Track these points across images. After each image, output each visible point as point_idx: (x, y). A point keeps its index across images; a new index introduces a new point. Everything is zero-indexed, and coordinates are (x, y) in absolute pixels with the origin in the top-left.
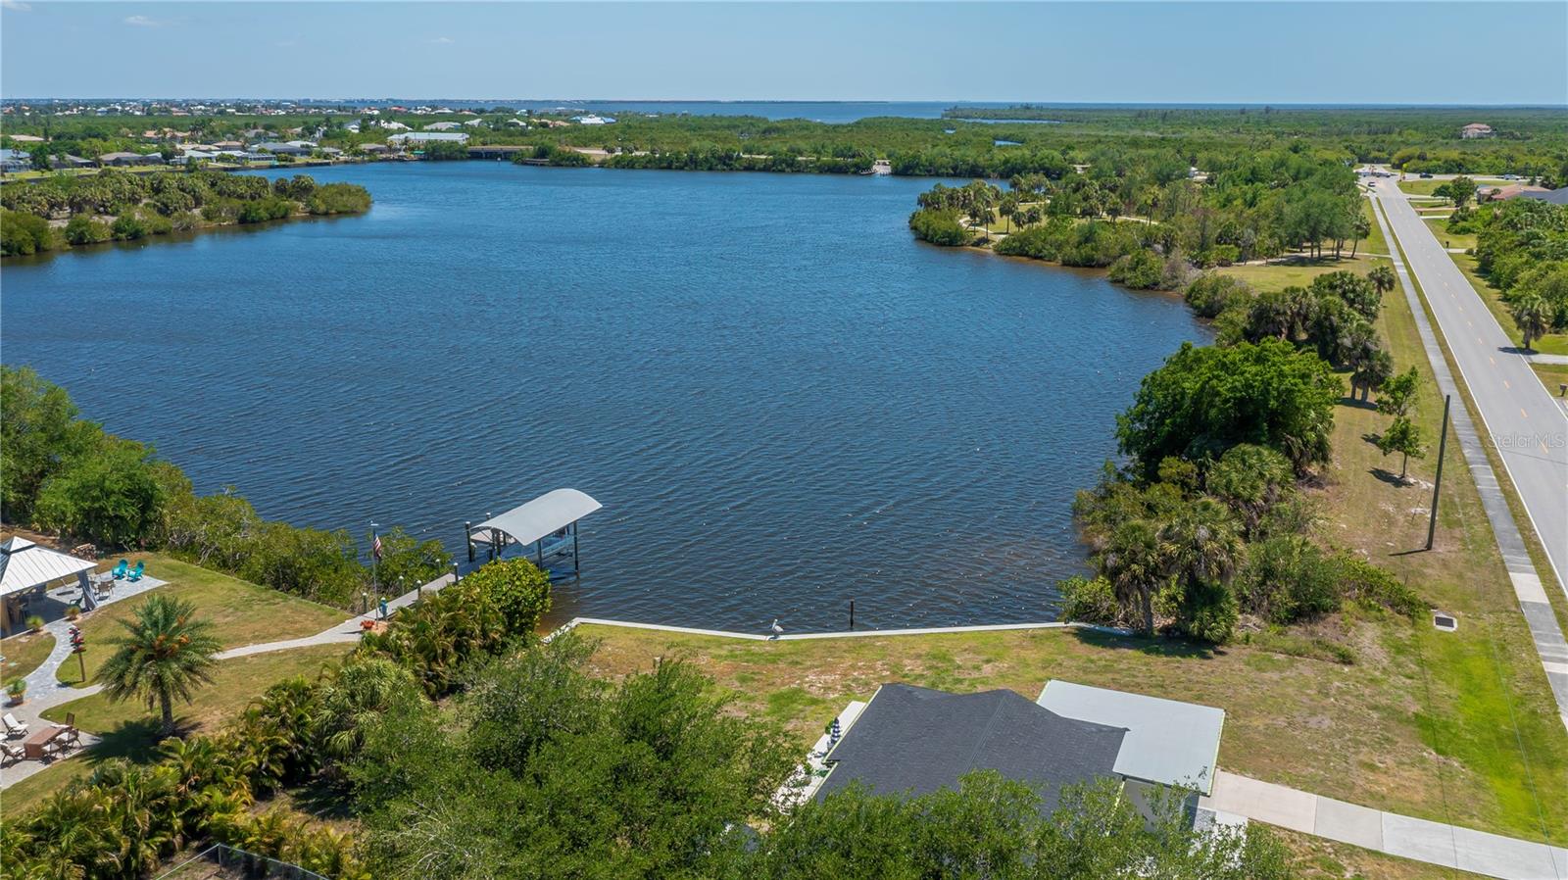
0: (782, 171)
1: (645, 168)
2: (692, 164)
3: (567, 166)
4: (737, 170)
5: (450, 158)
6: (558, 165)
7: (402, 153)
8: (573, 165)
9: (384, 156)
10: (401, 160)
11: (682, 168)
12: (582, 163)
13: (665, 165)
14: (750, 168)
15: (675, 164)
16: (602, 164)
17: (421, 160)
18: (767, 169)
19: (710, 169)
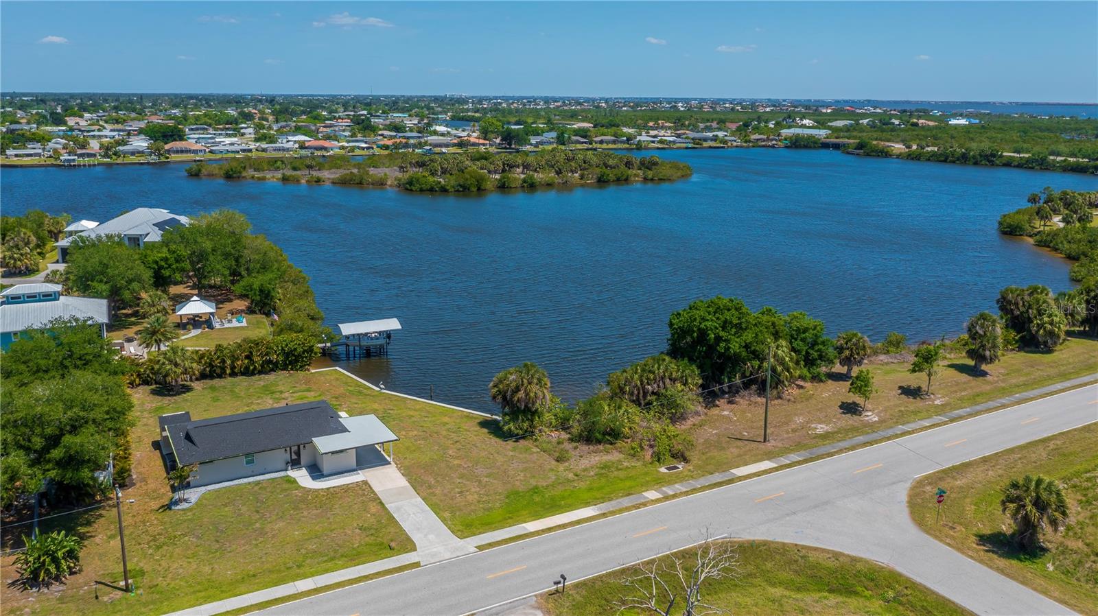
0: (1033, 168)
1: (929, 160)
2: (964, 159)
3: (874, 156)
4: (997, 165)
5: (806, 147)
6: (868, 155)
7: (774, 142)
8: (879, 156)
9: (763, 143)
10: (773, 147)
11: (954, 162)
12: (885, 154)
13: (943, 159)
14: (1008, 164)
15: (950, 159)
16: (899, 156)
17: (786, 147)
18: (1022, 165)
19: (976, 163)
